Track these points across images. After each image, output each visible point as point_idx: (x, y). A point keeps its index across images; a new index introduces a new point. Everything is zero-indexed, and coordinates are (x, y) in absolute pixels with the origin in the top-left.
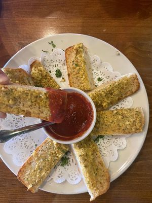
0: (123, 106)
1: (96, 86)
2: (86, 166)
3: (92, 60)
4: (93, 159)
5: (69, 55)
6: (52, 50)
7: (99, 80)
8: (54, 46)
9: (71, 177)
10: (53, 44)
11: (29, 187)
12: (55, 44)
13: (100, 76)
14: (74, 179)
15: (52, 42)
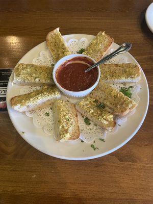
0: (30, 89)
1: (51, 109)
2: (63, 45)
3: (52, 132)
4: (58, 51)
5: (76, 132)
6: (94, 142)
7: (47, 114)
8: (92, 146)
9: (76, 43)
10: (94, 148)
11: (103, 33)
12: (92, 148)
13: (47, 117)
14: (73, 42)
15: (95, 150)
